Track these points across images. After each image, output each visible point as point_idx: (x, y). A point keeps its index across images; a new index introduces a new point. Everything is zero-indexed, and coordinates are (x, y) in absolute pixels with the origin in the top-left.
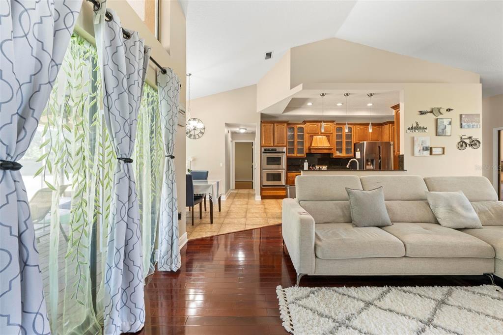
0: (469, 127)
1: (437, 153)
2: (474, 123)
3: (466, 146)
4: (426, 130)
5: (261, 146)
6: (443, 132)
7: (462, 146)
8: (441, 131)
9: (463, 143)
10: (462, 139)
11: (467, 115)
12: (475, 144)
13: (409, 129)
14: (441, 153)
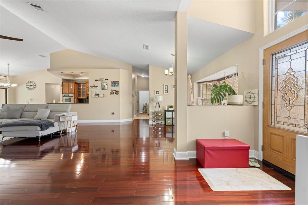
0: (114, 86)
1: (101, 96)
2: (116, 85)
3: (114, 94)
4: (97, 87)
5: (62, 94)
7: (112, 94)
8: (103, 88)
9: (112, 93)
10: (112, 91)
11: (114, 82)
12: (117, 93)
13: (91, 87)
14: (103, 96)
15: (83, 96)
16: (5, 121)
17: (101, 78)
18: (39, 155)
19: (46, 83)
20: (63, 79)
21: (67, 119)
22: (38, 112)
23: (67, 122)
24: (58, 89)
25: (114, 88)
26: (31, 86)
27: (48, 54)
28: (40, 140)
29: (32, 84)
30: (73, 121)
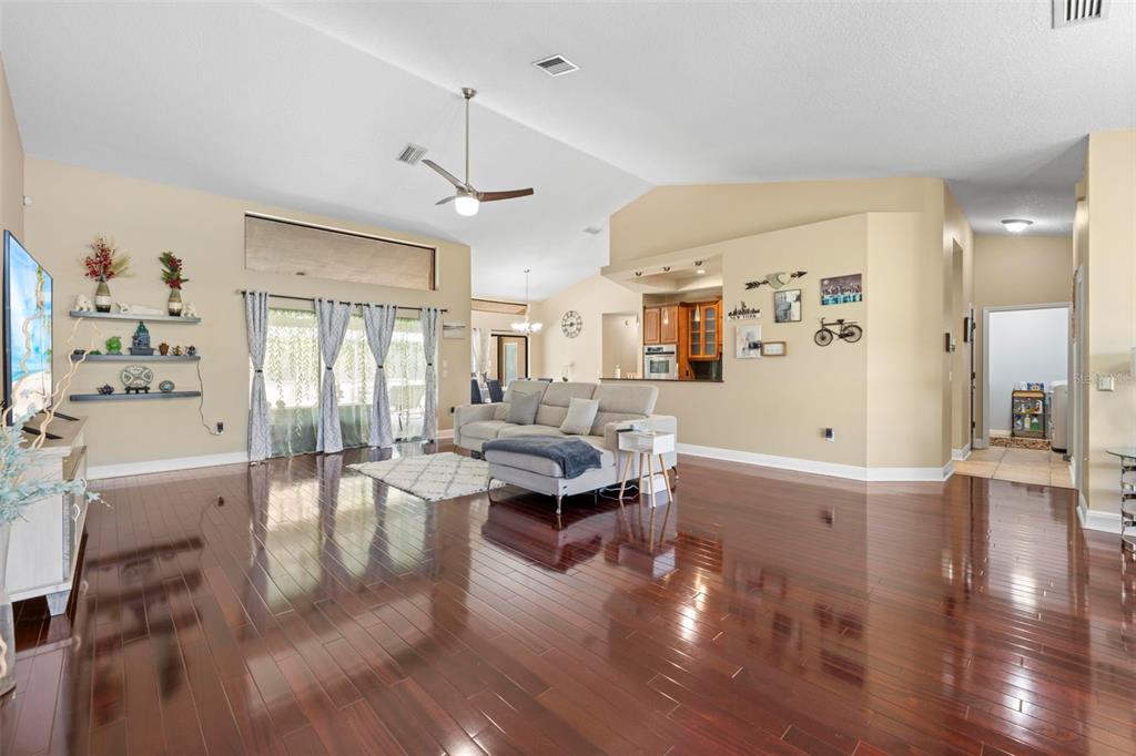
0: (836, 301)
1: (769, 353)
2: (847, 294)
3: (832, 338)
4: (757, 315)
5: (644, 344)
6: (786, 315)
7: (823, 338)
8: (782, 317)
9: (823, 335)
10: (824, 325)
11: (833, 280)
12: (849, 333)
13: (730, 314)
14: (780, 352)
15: (706, 353)
16: (507, 430)
17: (773, 271)
18: (557, 559)
19: (604, 315)
20: (646, 296)
21: (641, 442)
22: (570, 409)
23: (642, 455)
24: (633, 330)
25: (833, 312)
26: (572, 325)
27: (603, 223)
28: (562, 509)
29: (574, 321)
30: (660, 456)
